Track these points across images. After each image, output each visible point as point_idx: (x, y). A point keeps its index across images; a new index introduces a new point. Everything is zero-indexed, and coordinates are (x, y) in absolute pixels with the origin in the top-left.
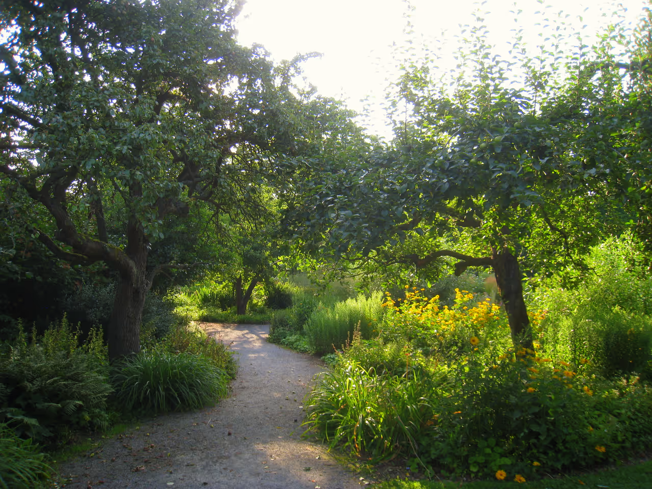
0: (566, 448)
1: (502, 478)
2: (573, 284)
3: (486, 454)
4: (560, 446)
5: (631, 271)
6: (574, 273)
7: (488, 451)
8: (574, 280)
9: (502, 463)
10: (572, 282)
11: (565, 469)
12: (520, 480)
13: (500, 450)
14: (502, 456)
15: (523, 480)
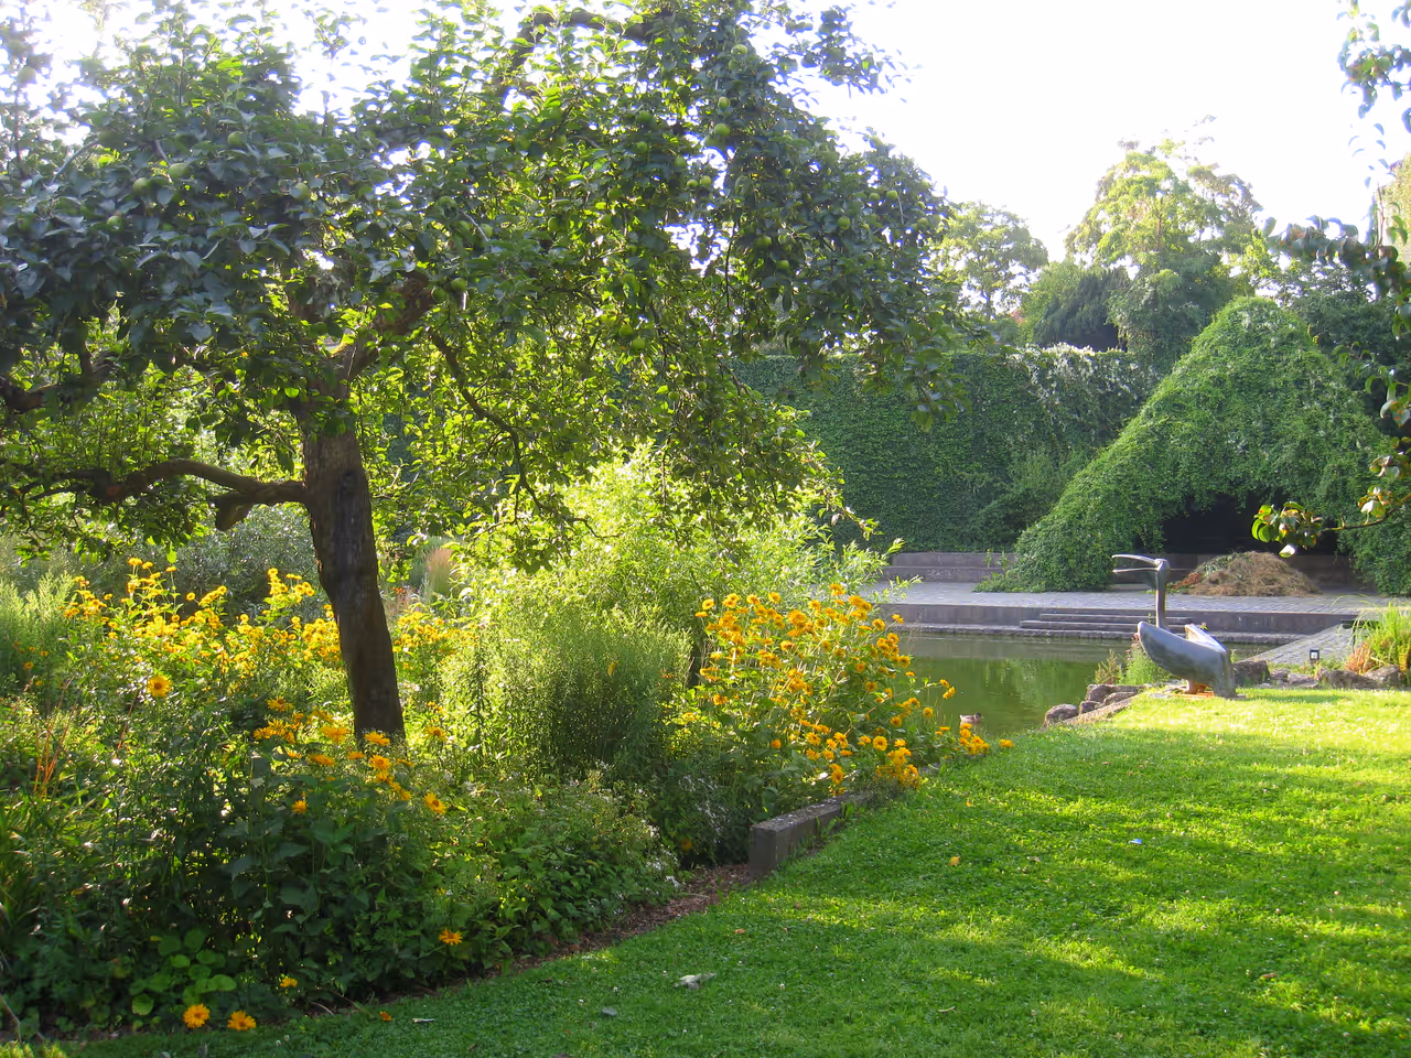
0: (374, 943)
1: (200, 1022)
2: (538, 558)
3: (174, 969)
4: (358, 939)
5: (662, 526)
6: (542, 529)
7: (182, 961)
8: (541, 546)
9: (212, 988)
10: (537, 552)
11: (359, 991)
12: (242, 1024)
13: (212, 958)
14: (216, 970)
15: (250, 1022)
